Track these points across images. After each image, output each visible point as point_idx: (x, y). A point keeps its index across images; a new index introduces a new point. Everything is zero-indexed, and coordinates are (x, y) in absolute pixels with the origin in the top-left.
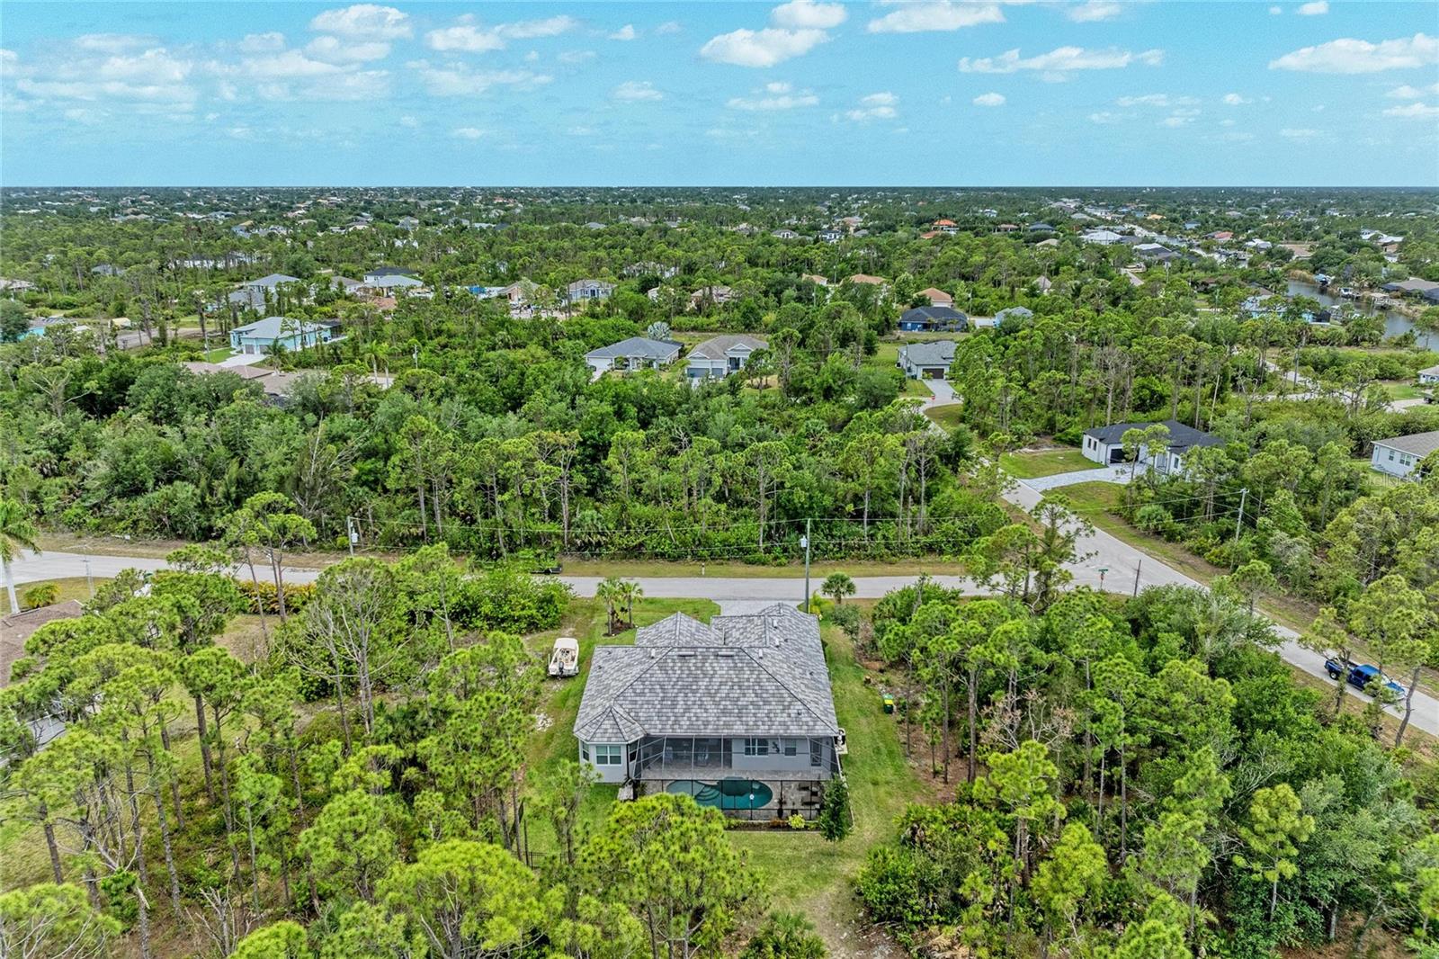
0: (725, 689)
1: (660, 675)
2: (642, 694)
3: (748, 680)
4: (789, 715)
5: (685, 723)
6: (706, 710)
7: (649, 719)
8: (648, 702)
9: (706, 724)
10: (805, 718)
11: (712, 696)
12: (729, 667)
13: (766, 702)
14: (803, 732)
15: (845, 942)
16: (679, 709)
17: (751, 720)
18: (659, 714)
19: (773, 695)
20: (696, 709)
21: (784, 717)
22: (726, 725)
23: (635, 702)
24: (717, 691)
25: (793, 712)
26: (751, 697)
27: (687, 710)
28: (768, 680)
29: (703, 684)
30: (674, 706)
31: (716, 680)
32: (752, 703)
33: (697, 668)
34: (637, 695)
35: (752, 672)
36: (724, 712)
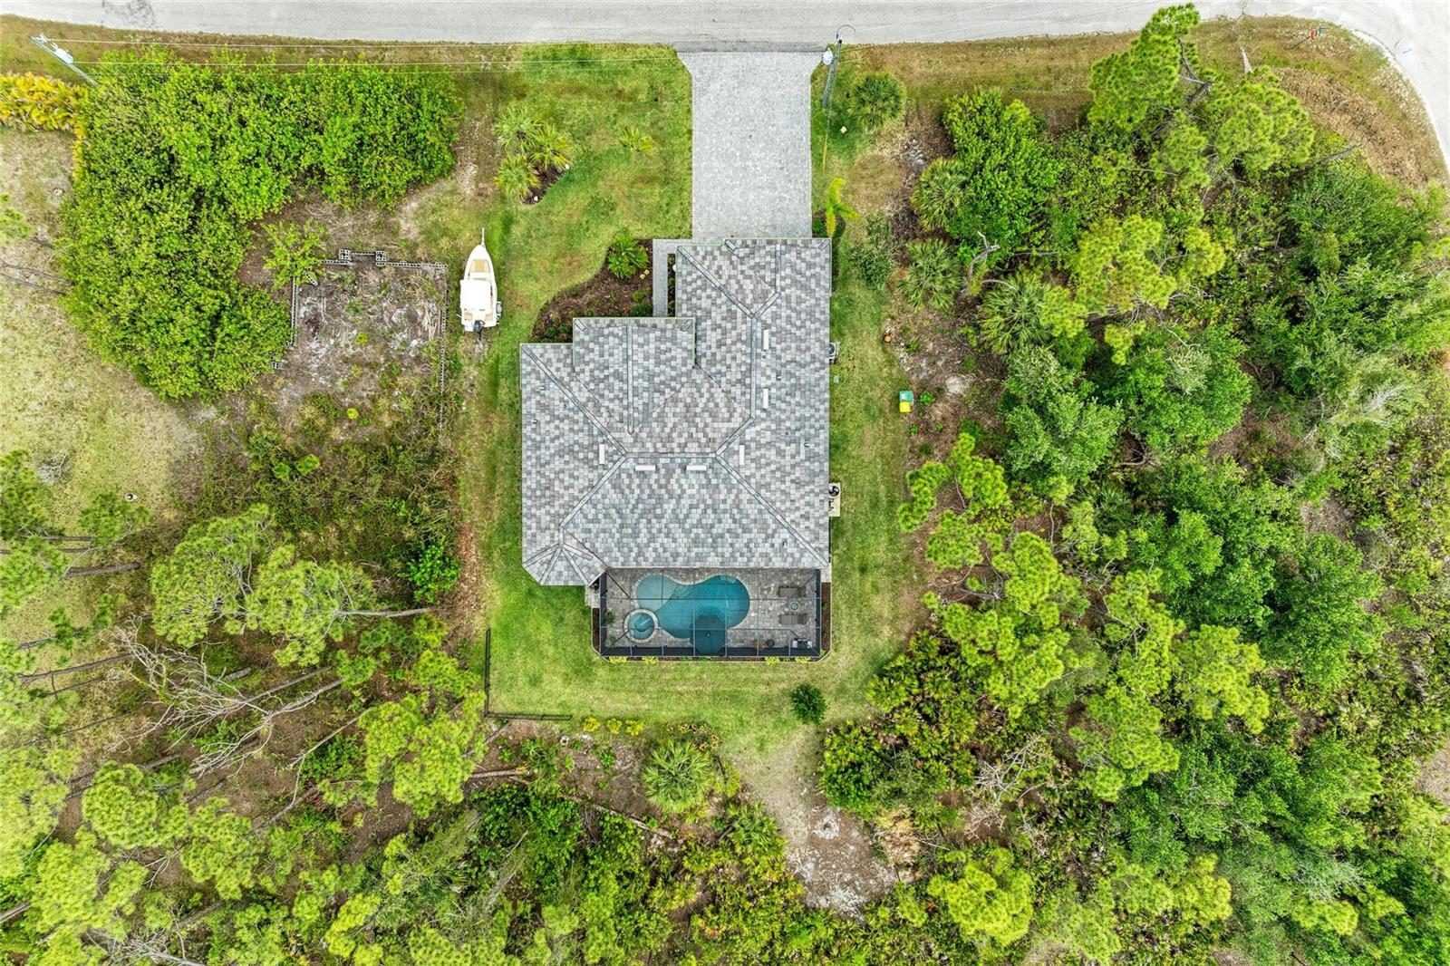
0: (696, 514)
1: (614, 497)
2: (595, 520)
3: (724, 501)
4: (773, 546)
5: (650, 555)
6: (674, 540)
7: (608, 551)
8: (604, 531)
9: (676, 555)
10: (790, 549)
11: (681, 523)
12: (702, 486)
13: (746, 530)
14: (787, 565)
15: (803, 799)
16: (643, 539)
17: (727, 551)
18: (619, 544)
19: (755, 521)
20: (662, 539)
21: (766, 548)
22: (699, 557)
23: (589, 531)
24: (687, 516)
25: (777, 541)
26: (728, 523)
27: (652, 539)
28: (750, 502)
29: (669, 506)
30: (635, 535)
31: (685, 502)
32: (729, 531)
33: (660, 487)
34: (590, 521)
35: (729, 491)
36: (696, 542)
